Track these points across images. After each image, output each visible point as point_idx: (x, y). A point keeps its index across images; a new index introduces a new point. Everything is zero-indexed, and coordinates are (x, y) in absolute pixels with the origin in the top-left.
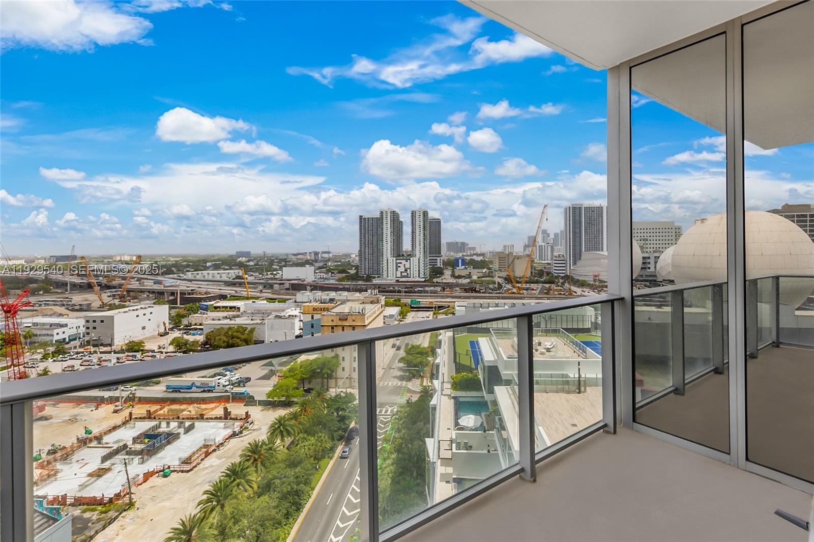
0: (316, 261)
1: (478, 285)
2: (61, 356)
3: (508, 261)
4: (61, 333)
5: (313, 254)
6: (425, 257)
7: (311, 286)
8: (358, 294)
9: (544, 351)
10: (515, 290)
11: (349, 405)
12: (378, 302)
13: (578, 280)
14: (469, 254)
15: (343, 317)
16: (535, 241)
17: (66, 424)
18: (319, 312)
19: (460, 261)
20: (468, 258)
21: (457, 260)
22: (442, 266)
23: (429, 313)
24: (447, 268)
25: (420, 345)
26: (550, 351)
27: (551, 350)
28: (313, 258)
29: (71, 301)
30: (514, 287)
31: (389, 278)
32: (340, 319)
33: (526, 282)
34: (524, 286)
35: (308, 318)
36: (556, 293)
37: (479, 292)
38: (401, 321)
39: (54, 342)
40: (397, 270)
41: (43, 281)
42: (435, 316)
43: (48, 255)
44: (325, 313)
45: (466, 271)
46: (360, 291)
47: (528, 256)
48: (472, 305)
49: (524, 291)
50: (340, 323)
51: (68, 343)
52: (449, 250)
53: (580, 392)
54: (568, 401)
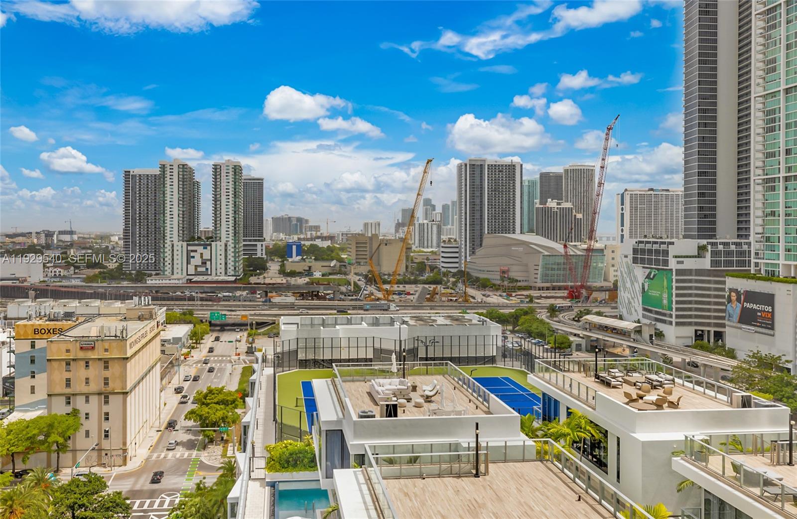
0: (48, 247)
1: (322, 287)
3: (371, 248)
5: (43, 236)
6: (236, 242)
8: (117, 304)
9: (421, 400)
10: (380, 295)
12: (150, 317)
13: (478, 279)
14: (309, 236)
16: (413, 216)
18: (45, 336)
19: (294, 247)
20: (308, 243)
21: (289, 246)
22: (264, 256)
23: (242, 334)
24: (273, 260)
25: (223, 388)
26: (430, 402)
27: (433, 399)
28: (43, 241)
30: (379, 290)
31: (175, 277)
33: (399, 282)
34: (395, 288)
36: (444, 299)
37: (324, 298)
38: (193, 348)
40: (189, 263)
42: (250, 340)
44: (55, 338)
45: (303, 263)
47: (402, 240)
48: (308, 322)
49: (395, 297)
50: (81, 355)
52: (276, 229)
53: (477, 475)
54: (457, 492)
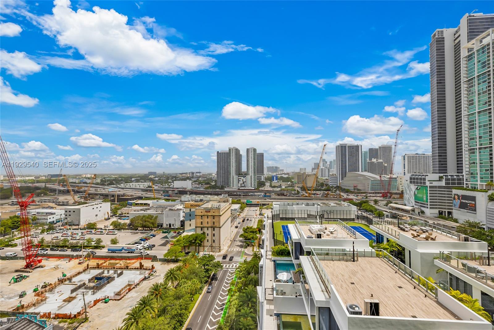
0: (193, 177)
1: (285, 192)
2: (51, 231)
3: (303, 177)
4: (52, 218)
5: (191, 173)
6: (255, 175)
7: (190, 192)
8: (216, 197)
9: (329, 233)
10: (307, 195)
11: (211, 262)
12: (228, 201)
13: (344, 189)
14: (280, 173)
15: (208, 210)
16: (319, 166)
17: (53, 270)
18: (194, 207)
19: (275, 177)
20: (279, 176)
21: (273, 177)
22: (264, 180)
23: (257, 208)
24: (267, 182)
25: (252, 227)
26: (332, 234)
27: (333, 233)
28: (191, 175)
29: (58, 200)
30: (306, 193)
31: (234, 187)
32: (206, 211)
33: (314, 190)
34: (313, 192)
35: (188, 210)
36: (331, 196)
37: (286, 196)
38: (241, 212)
39: (48, 223)
40: (238, 183)
41: (43, 189)
42: (261, 210)
43: (46, 174)
44: (197, 208)
45: (278, 183)
46: (217, 195)
47: (314, 174)
48: (283, 204)
49: (313, 195)
50: (206, 214)
51: (55, 224)
52: (268, 171)
53: (354, 261)
54: (347, 267)
